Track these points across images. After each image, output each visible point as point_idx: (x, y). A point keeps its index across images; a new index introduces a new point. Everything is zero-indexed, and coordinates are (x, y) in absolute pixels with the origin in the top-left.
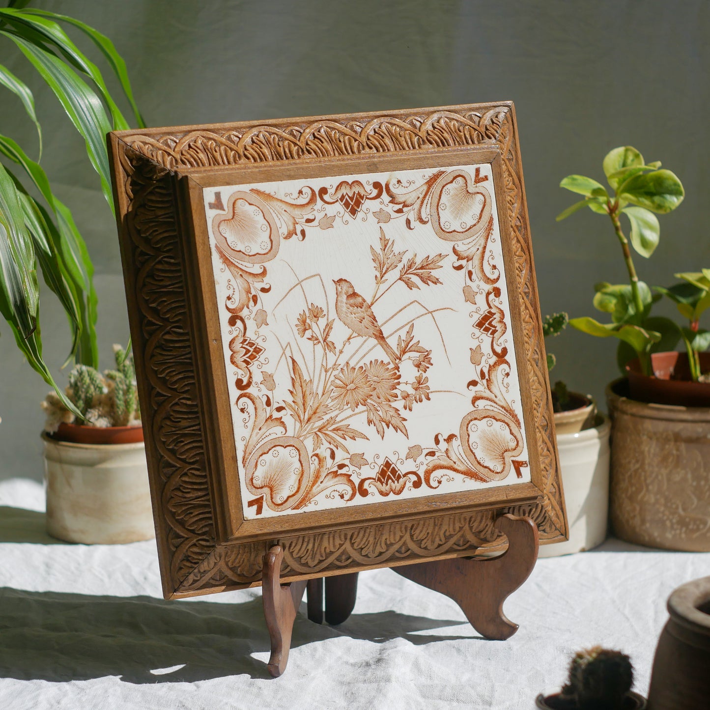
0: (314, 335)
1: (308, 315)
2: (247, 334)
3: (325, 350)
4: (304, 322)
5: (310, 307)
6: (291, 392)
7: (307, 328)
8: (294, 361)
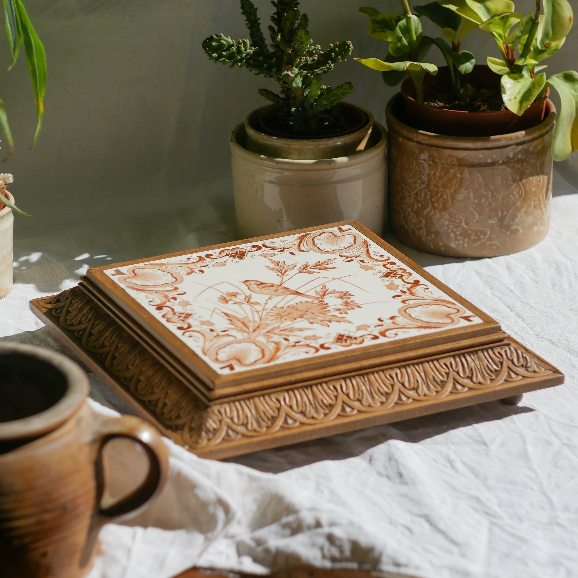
0: (236, 302)
1: (225, 296)
2: (176, 311)
3: (251, 305)
4: (225, 299)
5: (226, 293)
6: (231, 324)
7: (229, 300)
8: (225, 314)
